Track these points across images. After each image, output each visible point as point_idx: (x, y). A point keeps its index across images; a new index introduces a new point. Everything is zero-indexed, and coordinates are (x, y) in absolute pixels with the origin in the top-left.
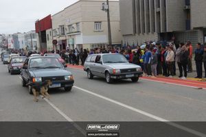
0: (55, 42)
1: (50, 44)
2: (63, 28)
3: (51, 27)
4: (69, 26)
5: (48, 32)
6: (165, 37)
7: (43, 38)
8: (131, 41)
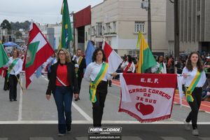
4: (107, 24)
5: (87, 28)
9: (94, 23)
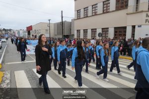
0: (33, 35)
1: (31, 36)
2: (35, 30)
3: (32, 29)
4: (37, 30)
5: (31, 31)
6: (67, 36)
7: (29, 33)
8: (57, 37)
9: (33, 30)
